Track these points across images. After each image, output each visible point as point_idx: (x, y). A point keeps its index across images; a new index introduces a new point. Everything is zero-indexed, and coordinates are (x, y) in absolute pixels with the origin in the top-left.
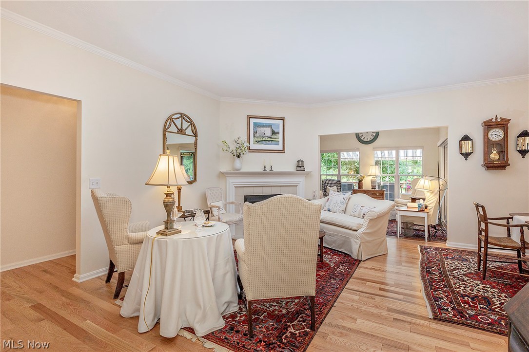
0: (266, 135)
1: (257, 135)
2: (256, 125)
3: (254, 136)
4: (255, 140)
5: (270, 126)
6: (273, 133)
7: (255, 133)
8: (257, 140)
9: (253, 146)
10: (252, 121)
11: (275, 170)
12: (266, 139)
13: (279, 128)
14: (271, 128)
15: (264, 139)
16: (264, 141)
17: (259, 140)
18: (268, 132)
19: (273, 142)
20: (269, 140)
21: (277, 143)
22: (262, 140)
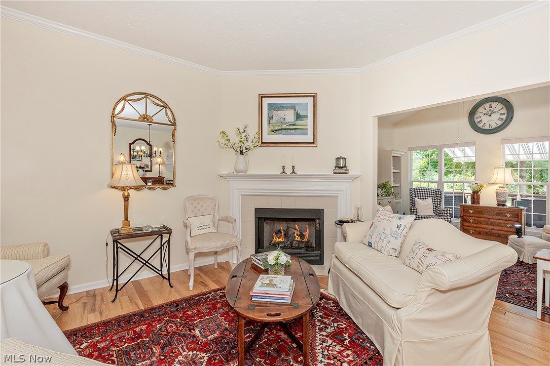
0: (287, 120)
1: (273, 121)
2: (271, 107)
3: (269, 123)
4: (270, 129)
5: (292, 107)
6: (298, 117)
7: (270, 118)
8: (273, 129)
9: (267, 138)
10: (266, 102)
11: (299, 172)
12: (287, 127)
13: (307, 109)
14: (295, 110)
15: (284, 126)
16: (284, 129)
17: (276, 128)
18: (290, 116)
19: (297, 131)
20: (291, 129)
21: (304, 132)
22: (280, 128)
